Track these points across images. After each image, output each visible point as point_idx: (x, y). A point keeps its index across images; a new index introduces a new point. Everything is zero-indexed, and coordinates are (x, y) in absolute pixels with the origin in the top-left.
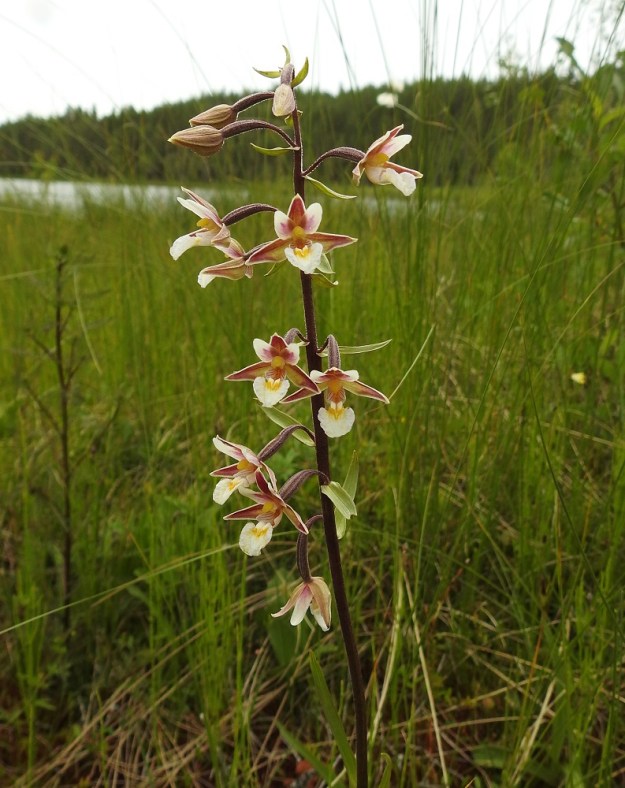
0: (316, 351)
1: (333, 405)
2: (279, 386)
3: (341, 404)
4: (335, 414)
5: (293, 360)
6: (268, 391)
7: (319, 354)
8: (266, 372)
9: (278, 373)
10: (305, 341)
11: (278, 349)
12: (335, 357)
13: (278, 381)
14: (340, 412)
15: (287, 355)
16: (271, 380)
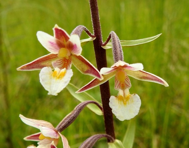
0: (101, 44)
1: (121, 92)
2: (64, 74)
3: (127, 91)
4: (123, 100)
5: (77, 51)
6: (54, 80)
7: (104, 47)
8: (53, 62)
9: (65, 63)
10: (93, 37)
11: (63, 41)
12: (118, 50)
13: (64, 70)
14: (127, 99)
15: (71, 47)
16: (57, 69)
